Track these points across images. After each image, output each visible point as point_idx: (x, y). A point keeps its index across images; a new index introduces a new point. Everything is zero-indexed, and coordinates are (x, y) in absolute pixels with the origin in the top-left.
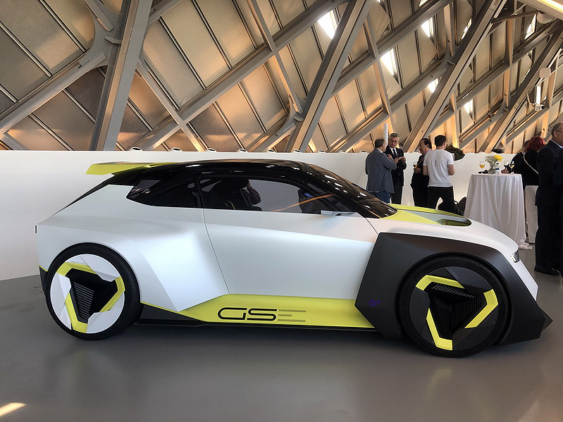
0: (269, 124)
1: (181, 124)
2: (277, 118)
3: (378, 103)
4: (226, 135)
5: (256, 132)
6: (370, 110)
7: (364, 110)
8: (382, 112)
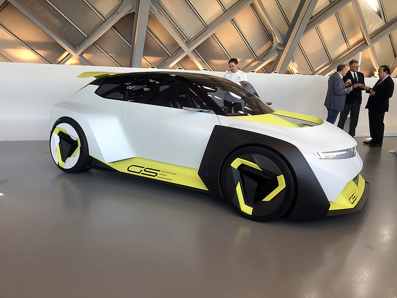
0: (259, 52)
1: (187, 51)
2: (265, 48)
3: (360, 36)
4: (224, 59)
5: (249, 58)
6: (352, 42)
7: (346, 41)
8: (363, 44)
